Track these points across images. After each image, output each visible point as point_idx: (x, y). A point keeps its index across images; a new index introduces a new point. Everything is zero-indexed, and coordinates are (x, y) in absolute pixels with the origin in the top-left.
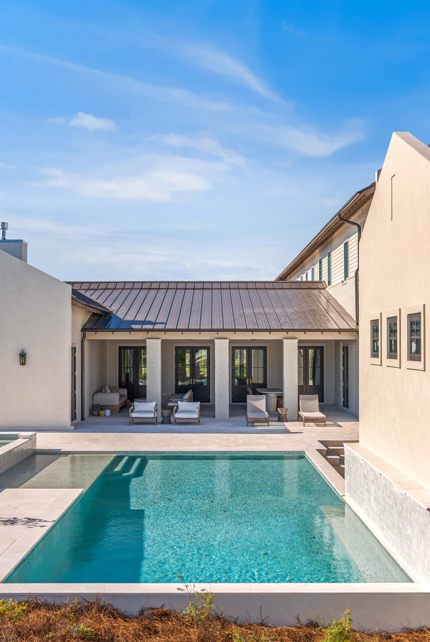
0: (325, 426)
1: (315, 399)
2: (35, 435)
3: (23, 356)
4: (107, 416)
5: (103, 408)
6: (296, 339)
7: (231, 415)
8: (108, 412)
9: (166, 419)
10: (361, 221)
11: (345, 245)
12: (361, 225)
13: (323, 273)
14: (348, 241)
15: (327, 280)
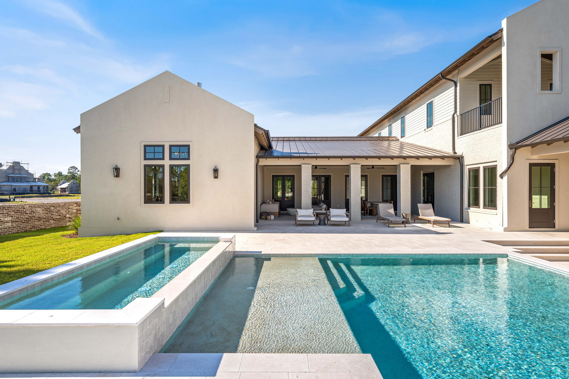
0: (449, 227)
1: (429, 207)
2: (235, 236)
3: (216, 171)
4: (272, 220)
5: (269, 214)
6: (409, 164)
7: (362, 219)
8: (272, 217)
9: (322, 222)
10: (456, 78)
11: (427, 105)
12: (457, 81)
13: (394, 132)
14: (432, 101)
15: (400, 135)
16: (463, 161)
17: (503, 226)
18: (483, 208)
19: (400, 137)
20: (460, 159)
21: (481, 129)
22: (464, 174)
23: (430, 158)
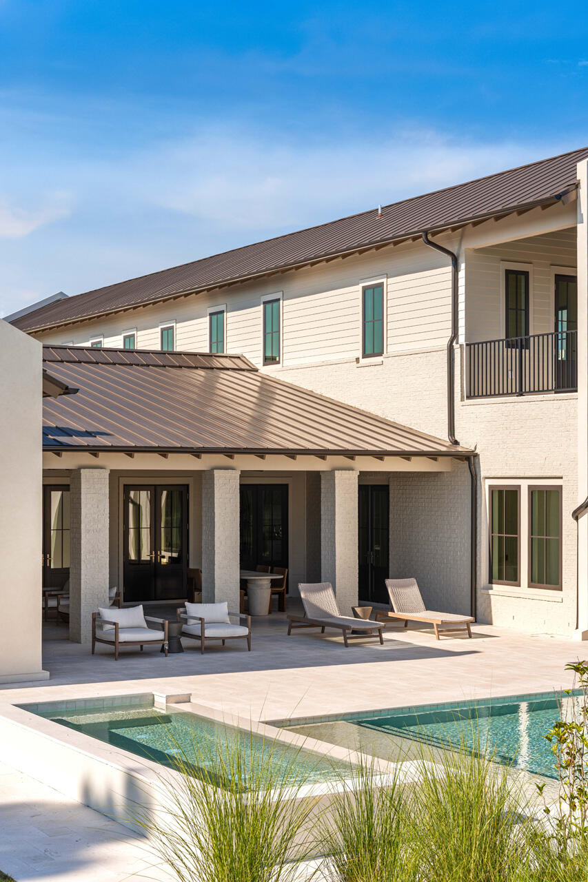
0: (470, 637)
1: (412, 585)
9: (175, 643)
10: (456, 248)
11: (365, 289)
12: (459, 255)
13: (235, 338)
14: (383, 283)
15: (261, 354)
16: (477, 466)
17: (577, 628)
18: (529, 587)
19: (261, 360)
20: (470, 459)
21: (522, 395)
22: (478, 500)
23: (406, 455)
